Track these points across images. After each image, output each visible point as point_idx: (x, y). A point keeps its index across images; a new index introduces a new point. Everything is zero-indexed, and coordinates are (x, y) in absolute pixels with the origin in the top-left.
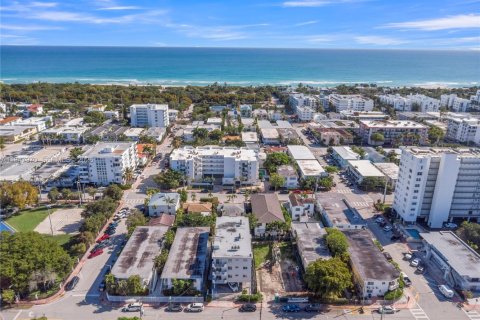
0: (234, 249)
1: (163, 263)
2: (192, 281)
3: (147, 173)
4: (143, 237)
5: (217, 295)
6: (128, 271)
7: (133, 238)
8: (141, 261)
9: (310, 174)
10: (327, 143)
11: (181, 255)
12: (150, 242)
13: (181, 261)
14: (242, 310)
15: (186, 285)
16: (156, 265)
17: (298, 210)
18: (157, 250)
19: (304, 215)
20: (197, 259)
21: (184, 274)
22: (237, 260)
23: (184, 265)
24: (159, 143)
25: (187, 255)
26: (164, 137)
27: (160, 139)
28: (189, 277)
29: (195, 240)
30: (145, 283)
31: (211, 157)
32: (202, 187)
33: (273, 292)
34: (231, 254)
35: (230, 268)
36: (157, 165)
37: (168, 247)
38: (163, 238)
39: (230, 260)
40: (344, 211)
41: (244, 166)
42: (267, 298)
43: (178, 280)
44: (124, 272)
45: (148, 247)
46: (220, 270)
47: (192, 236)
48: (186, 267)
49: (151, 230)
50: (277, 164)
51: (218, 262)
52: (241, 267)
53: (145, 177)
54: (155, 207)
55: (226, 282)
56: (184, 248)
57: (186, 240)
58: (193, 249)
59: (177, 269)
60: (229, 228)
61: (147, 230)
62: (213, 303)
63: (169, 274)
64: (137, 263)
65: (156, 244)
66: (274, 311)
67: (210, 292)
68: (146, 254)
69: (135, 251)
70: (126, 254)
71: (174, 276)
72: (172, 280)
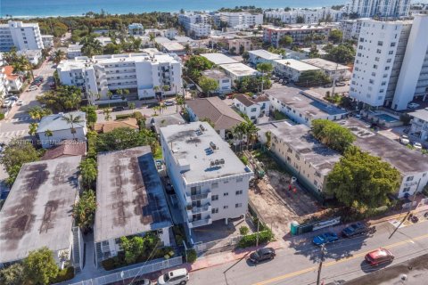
0: (216, 166)
1: (91, 214)
2: (154, 233)
3: (26, 99)
4: (38, 177)
5: (201, 247)
6: (21, 243)
7: (20, 183)
8: (46, 219)
9: (243, 75)
10: (237, 51)
11: (120, 193)
12: (56, 183)
13: (122, 205)
14: (253, 261)
15: (146, 243)
16: (77, 220)
17: (254, 110)
18: (71, 195)
19: (261, 116)
20: (150, 196)
21: (137, 225)
22: (226, 182)
23: (131, 209)
24: (35, 67)
25: (130, 191)
26: (41, 61)
27: (36, 61)
28: (148, 228)
29: (133, 167)
30: (63, 259)
31: (117, 66)
32: (112, 105)
33: (280, 220)
34: (214, 175)
35: (215, 198)
36: (39, 89)
37: (89, 186)
38: (78, 173)
39: (215, 184)
40: (311, 104)
41: (165, 70)
42: (279, 232)
43: (130, 237)
44: (13, 247)
45: (53, 193)
46: (198, 205)
47: (126, 162)
48: (136, 212)
49: (52, 165)
50: (200, 68)
51: (195, 191)
52: (232, 193)
53: (24, 104)
54: (49, 134)
55: (210, 222)
56: (120, 182)
57: (118, 169)
58: (135, 180)
59: (122, 219)
60: (188, 138)
61: (45, 166)
62: (200, 262)
63: (107, 231)
64: (37, 225)
65: (68, 185)
66: (302, 250)
67: (189, 245)
68: (52, 205)
69: (28, 203)
70: (12, 211)
71: (120, 232)
72: (119, 241)
